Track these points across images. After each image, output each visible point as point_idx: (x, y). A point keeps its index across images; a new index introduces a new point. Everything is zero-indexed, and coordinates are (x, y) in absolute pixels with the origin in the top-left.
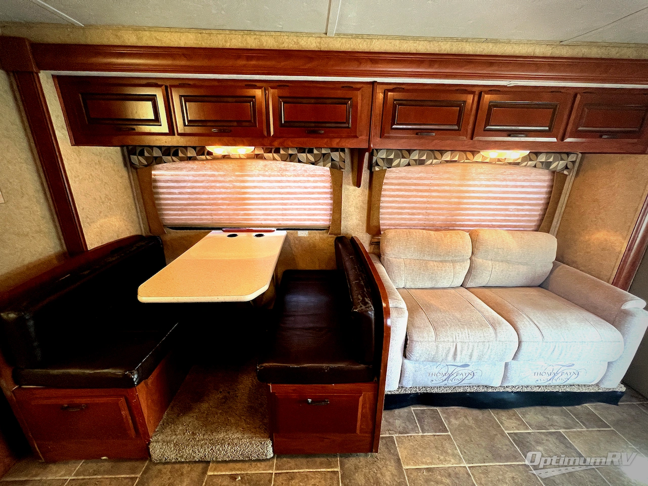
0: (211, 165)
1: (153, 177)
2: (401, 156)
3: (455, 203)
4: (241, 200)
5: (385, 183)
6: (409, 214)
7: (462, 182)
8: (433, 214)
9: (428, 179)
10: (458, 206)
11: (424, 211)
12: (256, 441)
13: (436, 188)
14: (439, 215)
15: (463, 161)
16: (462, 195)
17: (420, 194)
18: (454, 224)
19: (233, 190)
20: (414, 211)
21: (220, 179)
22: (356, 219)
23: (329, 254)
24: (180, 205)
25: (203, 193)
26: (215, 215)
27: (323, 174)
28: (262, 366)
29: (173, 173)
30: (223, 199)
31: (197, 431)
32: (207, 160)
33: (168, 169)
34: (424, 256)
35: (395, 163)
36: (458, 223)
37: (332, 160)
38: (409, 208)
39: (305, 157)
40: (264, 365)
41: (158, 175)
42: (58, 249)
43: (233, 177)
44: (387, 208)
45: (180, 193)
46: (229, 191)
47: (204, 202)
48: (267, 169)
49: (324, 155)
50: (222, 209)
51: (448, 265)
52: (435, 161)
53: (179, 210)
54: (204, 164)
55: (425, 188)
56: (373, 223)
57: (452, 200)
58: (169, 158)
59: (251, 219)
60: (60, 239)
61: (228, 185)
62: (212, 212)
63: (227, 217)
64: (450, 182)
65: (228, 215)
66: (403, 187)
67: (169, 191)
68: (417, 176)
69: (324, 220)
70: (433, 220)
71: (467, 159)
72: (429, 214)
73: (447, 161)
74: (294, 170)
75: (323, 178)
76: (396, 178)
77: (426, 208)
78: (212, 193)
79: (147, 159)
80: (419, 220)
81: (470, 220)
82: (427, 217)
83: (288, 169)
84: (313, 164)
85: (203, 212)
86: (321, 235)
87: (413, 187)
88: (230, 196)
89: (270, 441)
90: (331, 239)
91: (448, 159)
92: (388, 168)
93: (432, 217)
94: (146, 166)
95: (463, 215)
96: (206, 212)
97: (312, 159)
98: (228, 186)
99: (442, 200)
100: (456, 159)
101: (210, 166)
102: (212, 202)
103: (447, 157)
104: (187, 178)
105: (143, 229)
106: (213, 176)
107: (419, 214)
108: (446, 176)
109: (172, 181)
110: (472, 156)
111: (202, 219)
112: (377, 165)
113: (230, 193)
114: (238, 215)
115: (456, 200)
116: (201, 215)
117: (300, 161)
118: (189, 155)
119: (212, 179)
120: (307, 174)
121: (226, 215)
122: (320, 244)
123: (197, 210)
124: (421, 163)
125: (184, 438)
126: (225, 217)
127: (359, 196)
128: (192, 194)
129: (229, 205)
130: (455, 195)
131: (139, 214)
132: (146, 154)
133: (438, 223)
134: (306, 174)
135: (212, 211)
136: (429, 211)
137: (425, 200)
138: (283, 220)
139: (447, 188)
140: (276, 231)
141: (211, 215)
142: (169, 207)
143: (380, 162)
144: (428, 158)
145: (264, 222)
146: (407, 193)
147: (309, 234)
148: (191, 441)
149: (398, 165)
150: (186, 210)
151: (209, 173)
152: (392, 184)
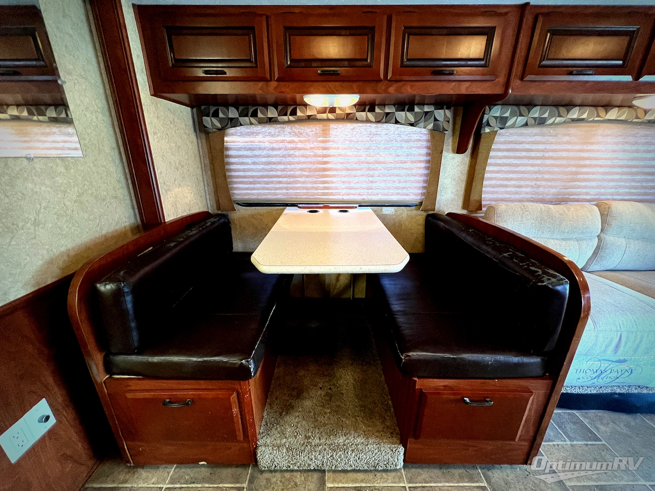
0: (291, 129)
1: (225, 144)
2: (518, 113)
3: (572, 173)
4: (322, 171)
5: (493, 149)
6: (515, 186)
7: (585, 147)
8: (544, 187)
9: (544, 143)
10: (575, 176)
11: (533, 183)
12: (386, 447)
13: (551, 154)
14: (551, 187)
15: (592, 119)
16: (582, 162)
17: (531, 162)
18: (568, 198)
19: (313, 159)
20: (522, 183)
21: (300, 145)
22: (452, 193)
23: (415, 235)
24: (253, 177)
25: (279, 163)
26: (292, 188)
27: (419, 138)
28: (408, 356)
29: (247, 139)
30: (301, 170)
31: (310, 434)
32: (289, 122)
33: (242, 135)
34: (543, 233)
35: (509, 123)
36: (571, 197)
37: (436, 120)
38: (516, 180)
39: (404, 116)
40: (410, 354)
41: (231, 142)
42: (133, 220)
43: (315, 143)
44: (491, 179)
45: (254, 163)
46: (309, 160)
47: (279, 173)
48: (354, 133)
49: (426, 113)
50: (300, 182)
51: (572, 243)
52: (558, 119)
53: (251, 183)
54: (283, 127)
55: (539, 154)
56: (474, 197)
57: (569, 169)
58: (246, 119)
59: (332, 194)
60: (133, 209)
61: (309, 153)
62: (289, 185)
63: (305, 191)
64: (570, 147)
65: (307, 189)
66: (511, 154)
67: (241, 160)
68: (530, 139)
69: (414, 194)
70: (543, 194)
71: (598, 116)
72: (539, 187)
73: (573, 120)
74: (386, 134)
75: (419, 144)
76: (505, 143)
77: (537, 179)
78: (290, 163)
79: (221, 120)
80: (527, 193)
81: (587, 194)
82: (536, 190)
83: (378, 133)
84: (412, 125)
85: (278, 186)
86: (409, 213)
87: (524, 154)
88: (309, 166)
89: (402, 447)
90: (419, 217)
91: (575, 116)
92: (501, 129)
93: (541, 190)
94: (219, 130)
95: (579, 187)
96: (281, 185)
97: (412, 119)
98: (308, 155)
99: (556, 169)
100: (585, 116)
101: (290, 131)
102: (289, 173)
103: (575, 114)
104: (263, 145)
105: (209, 205)
106: (292, 142)
107: (527, 186)
108: (566, 139)
109: (246, 149)
110: (605, 113)
111: (276, 194)
112: (488, 124)
113: (310, 163)
114: (317, 189)
115: (574, 169)
116: (276, 189)
117: (397, 122)
118: (270, 115)
119: (292, 145)
120: (401, 139)
121: (303, 188)
122: (407, 223)
123: (272, 182)
124: (541, 122)
125: (297, 442)
126: (302, 191)
127: (458, 166)
128: (267, 165)
129: (307, 176)
130: (573, 162)
131: (206, 188)
132: (221, 115)
133: (548, 197)
134: (399, 139)
135: (288, 183)
136: (539, 183)
137: (536, 169)
138: (368, 194)
139: (564, 154)
140: (358, 208)
141: (287, 189)
142: (240, 180)
143: (493, 122)
144: (551, 116)
145: (346, 198)
146: (516, 161)
147: (396, 211)
148: (306, 446)
149: (513, 126)
150: (259, 183)
151: (288, 139)
152: (499, 150)
